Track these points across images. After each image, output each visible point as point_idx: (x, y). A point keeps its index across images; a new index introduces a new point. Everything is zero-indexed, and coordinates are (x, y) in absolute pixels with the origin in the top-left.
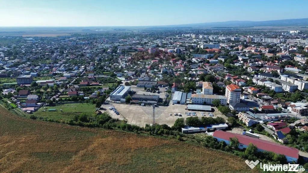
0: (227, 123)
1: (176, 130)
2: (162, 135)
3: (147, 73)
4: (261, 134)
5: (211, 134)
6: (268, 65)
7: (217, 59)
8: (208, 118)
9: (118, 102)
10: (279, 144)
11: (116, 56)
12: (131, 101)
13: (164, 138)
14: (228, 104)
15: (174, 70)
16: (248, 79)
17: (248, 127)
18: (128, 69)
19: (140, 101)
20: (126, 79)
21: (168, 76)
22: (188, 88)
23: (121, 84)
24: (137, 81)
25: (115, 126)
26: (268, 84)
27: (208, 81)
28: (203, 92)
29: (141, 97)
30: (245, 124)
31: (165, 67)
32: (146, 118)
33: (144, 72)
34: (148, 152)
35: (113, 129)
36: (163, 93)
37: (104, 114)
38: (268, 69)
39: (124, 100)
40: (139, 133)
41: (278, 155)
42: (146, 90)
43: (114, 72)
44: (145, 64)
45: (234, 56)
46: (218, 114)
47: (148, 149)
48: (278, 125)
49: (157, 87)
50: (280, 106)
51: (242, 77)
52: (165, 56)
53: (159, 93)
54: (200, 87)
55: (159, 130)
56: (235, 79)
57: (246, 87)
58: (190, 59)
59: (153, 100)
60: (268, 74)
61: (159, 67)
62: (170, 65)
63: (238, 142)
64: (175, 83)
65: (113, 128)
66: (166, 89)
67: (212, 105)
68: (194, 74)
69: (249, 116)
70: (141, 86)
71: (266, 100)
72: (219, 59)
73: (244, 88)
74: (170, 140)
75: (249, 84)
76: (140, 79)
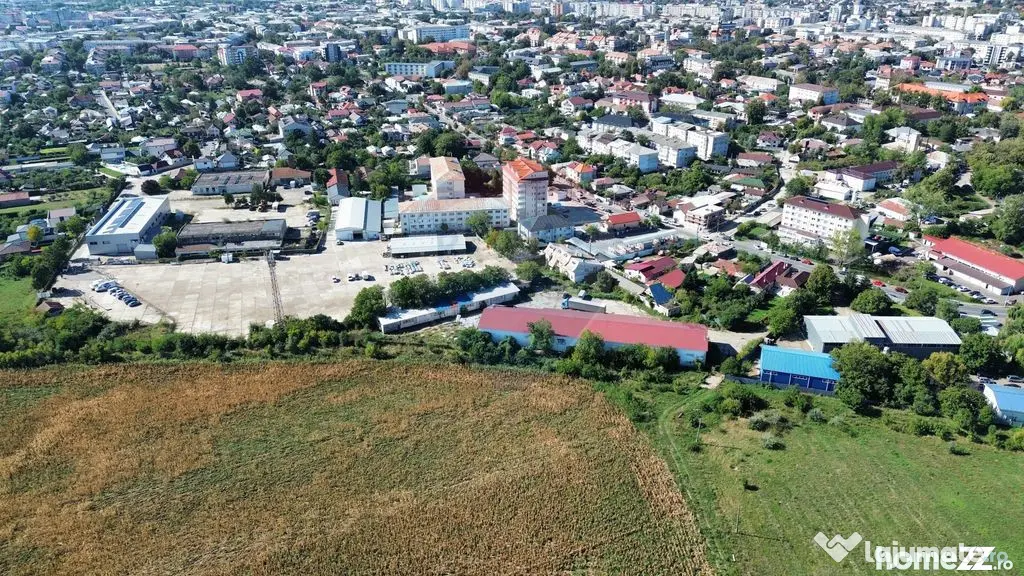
0: (516, 283)
1: (361, 327)
2: (315, 353)
3: (225, 140)
4: (611, 298)
5: (472, 322)
6: (618, 89)
7: (465, 77)
8: (457, 275)
9: (124, 258)
10: (659, 319)
11: (82, 79)
12: (179, 252)
13: (322, 359)
14: (513, 224)
15: (326, 122)
16: (565, 137)
17: (576, 286)
18: (146, 128)
19: (213, 248)
20: (142, 169)
21: (308, 145)
22: (385, 182)
23: (124, 192)
24: (192, 174)
25: (131, 348)
26: (620, 149)
27: (446, 155)
28: (433, 194)
29: (216, 231)
30: (566, 278)
31: (291, 114)
32: (250, 303)
33: (211, 138)
34: (271, 417)
35: (121, 360)
36: (299, 209)
37: (75, 312)
38: (616, 101)
39: (151, 248)
40: (228, 360)
41: (658, 349)
42: (233, 205)
43: (89, 147)
44: (213, 106)
45: (517, 64)
46: (487, 258)
47: (270, 404)
48: (652, 268)
49: (273, 189)
50: (654, 211)
51: (548, 132)
52: (285, 73)
53: (284, 211)
54: (425, 178)
55: (301, 336)
56: (527, 141)
57: (560, 165)
58: (377, 81)
59: (263, 237)
60: (617, 119)
61: (268, 113)
62: (308, 104)
63: (552, 334)
64: (338, 168)
65: (124, 355)
66: (307, 193)
67: (468, 233)
68: (397, 133)
69: (577, 252)
70: (211, 191)
71: (618, 198)
72: (472, 76)
73: (554, 167)
74: (343, 363)
75: (569, 152)
76: (201, 166)
